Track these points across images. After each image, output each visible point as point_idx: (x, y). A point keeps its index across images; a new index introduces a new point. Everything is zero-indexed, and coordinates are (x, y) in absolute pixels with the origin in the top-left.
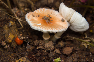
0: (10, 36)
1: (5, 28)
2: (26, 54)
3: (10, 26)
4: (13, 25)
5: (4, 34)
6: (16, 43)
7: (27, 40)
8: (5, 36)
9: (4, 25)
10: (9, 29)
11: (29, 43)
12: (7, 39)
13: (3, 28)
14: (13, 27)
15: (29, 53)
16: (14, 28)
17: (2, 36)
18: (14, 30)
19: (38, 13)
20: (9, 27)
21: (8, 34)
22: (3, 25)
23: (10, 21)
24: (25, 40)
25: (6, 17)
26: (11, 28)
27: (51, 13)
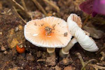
0: (13, 42)
1: (10, 32)
2: (23, 65)
3: (16, 30)
4: (21, 30)
5: (7, 39)
6: (16, 50)
7: (29, 50)
8: (8, 41)
9: (10, 29)
10: (14, 34)
11: (31, 52)
12: (10, 44)
13: (7, 32)
14: (21, 32)
15: (26, 63)
16: (21, 34)
17: (4, 40)
18: (20, 35)
19: (45, 21)
20: (15, 32)
21: (12, 39)
22: (8, 29)
23: (20, 25)
24: (26, 49)
25: (17, 20)
26: (17, 33)
27: (59, 24)
